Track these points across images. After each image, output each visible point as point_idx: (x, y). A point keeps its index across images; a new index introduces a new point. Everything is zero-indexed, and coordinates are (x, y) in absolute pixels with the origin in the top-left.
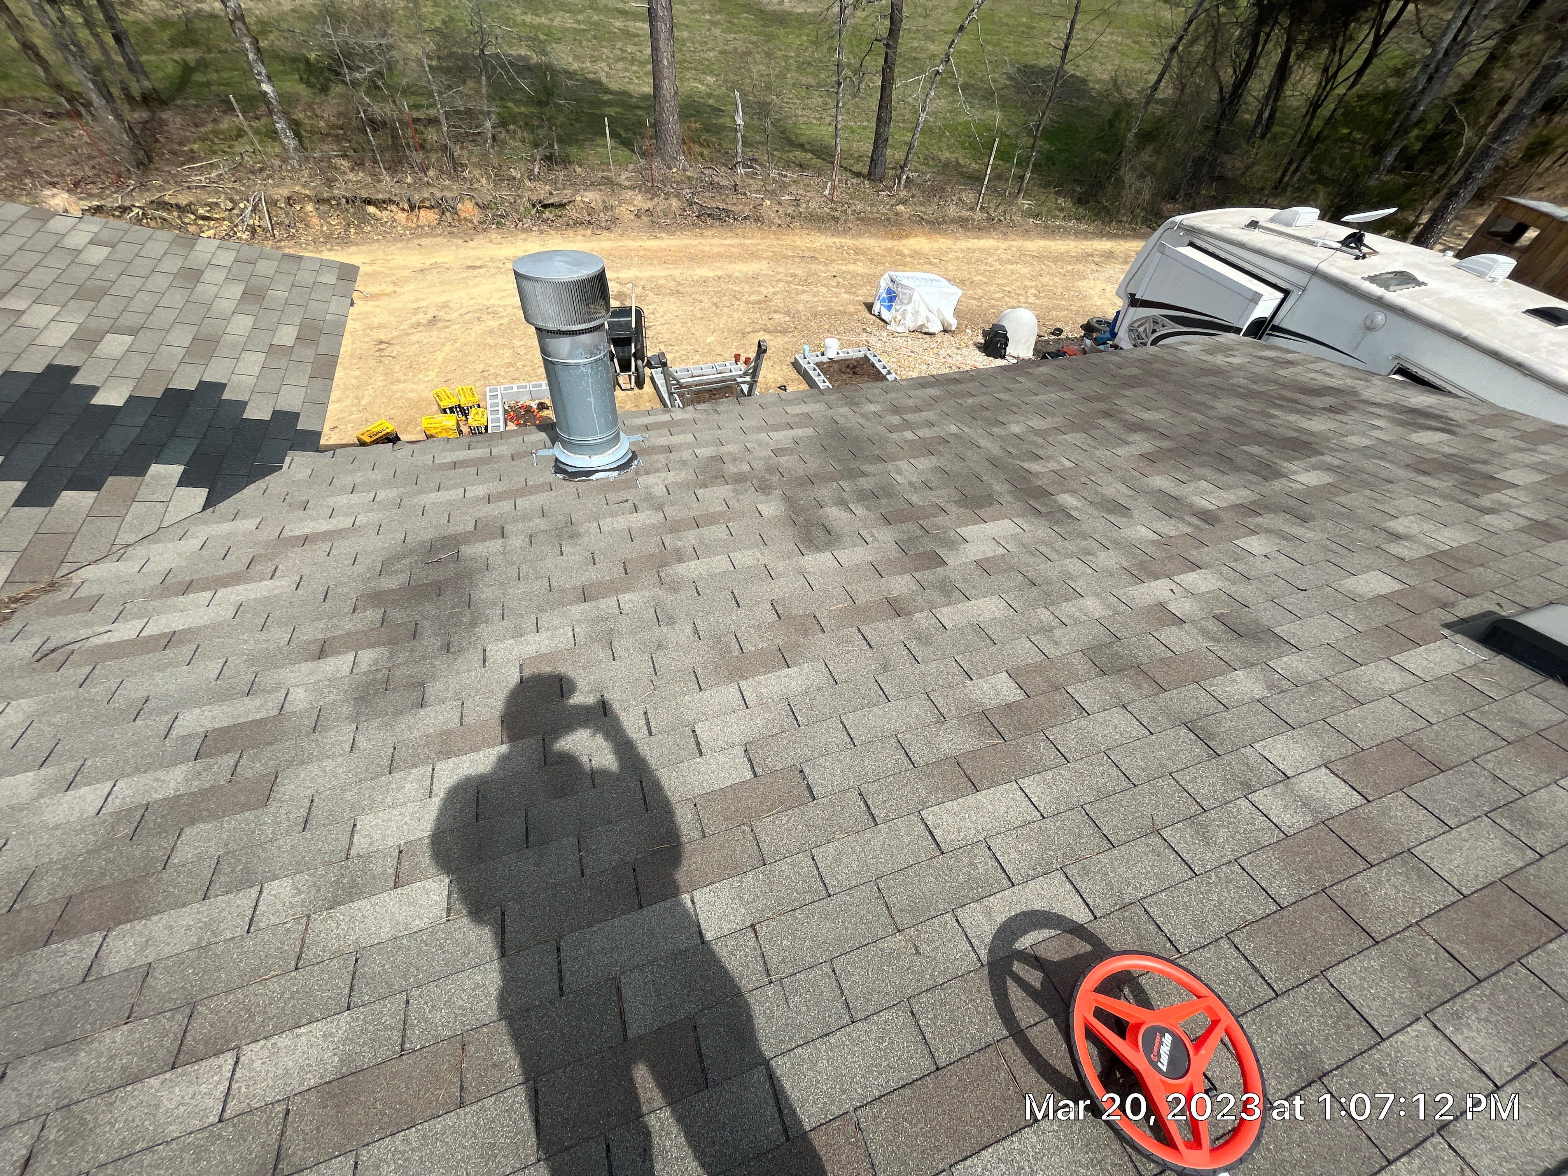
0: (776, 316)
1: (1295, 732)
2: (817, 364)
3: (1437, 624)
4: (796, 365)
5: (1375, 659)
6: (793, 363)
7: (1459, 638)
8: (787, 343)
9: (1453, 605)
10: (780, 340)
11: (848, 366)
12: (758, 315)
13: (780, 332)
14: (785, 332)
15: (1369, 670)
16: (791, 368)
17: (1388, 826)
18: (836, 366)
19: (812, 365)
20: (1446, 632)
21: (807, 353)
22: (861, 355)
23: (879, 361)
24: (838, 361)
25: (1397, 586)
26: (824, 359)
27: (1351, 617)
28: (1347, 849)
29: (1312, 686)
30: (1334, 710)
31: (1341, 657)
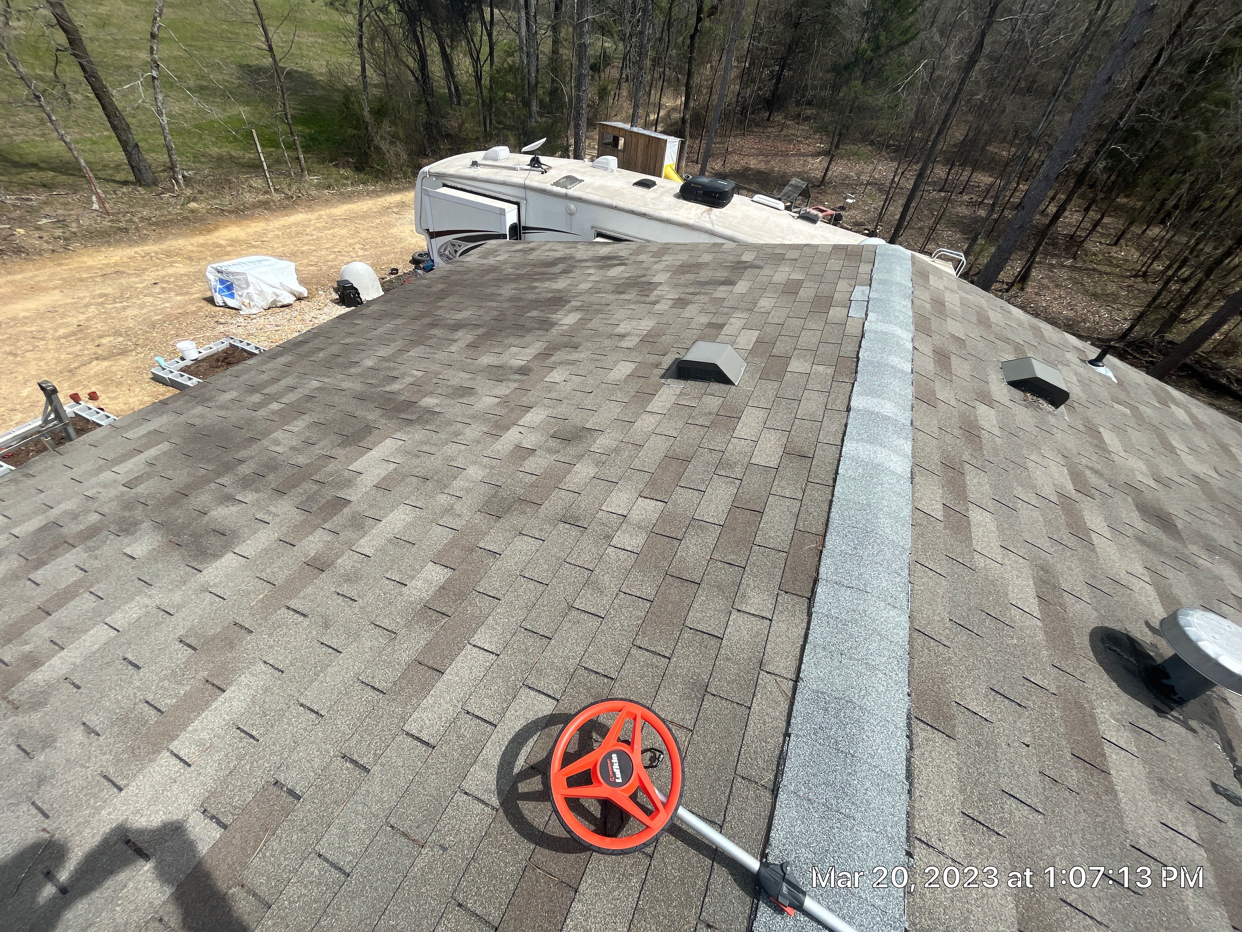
0: (103, 341)
1: (619, 485)
2: (182, 370)
3: (658, 378)
4: (157, 379)
5: (638, 415)
6: (153, 379)
7: (669, 381)
8: (133, 362)
9: (660, 363)
10: (123, 362)
11: (218, 360)
12: (79, 347)
13: (118, 354)
14: (124, 352)
15: (638, 424)
16: (153, 383)
17: (680, 511)
18: (204, 364)
19: (176, 373)
20: (663, 381)
21: (163, 364)
22: (225, 346)
23: (248, 344)
24: (204, 360)
25: (633, 366)
26: (187, 362)
27: (619, 396)
28: (667, 540)
29: (617, 450)
30: (632, 458)
31: (624, 423)
